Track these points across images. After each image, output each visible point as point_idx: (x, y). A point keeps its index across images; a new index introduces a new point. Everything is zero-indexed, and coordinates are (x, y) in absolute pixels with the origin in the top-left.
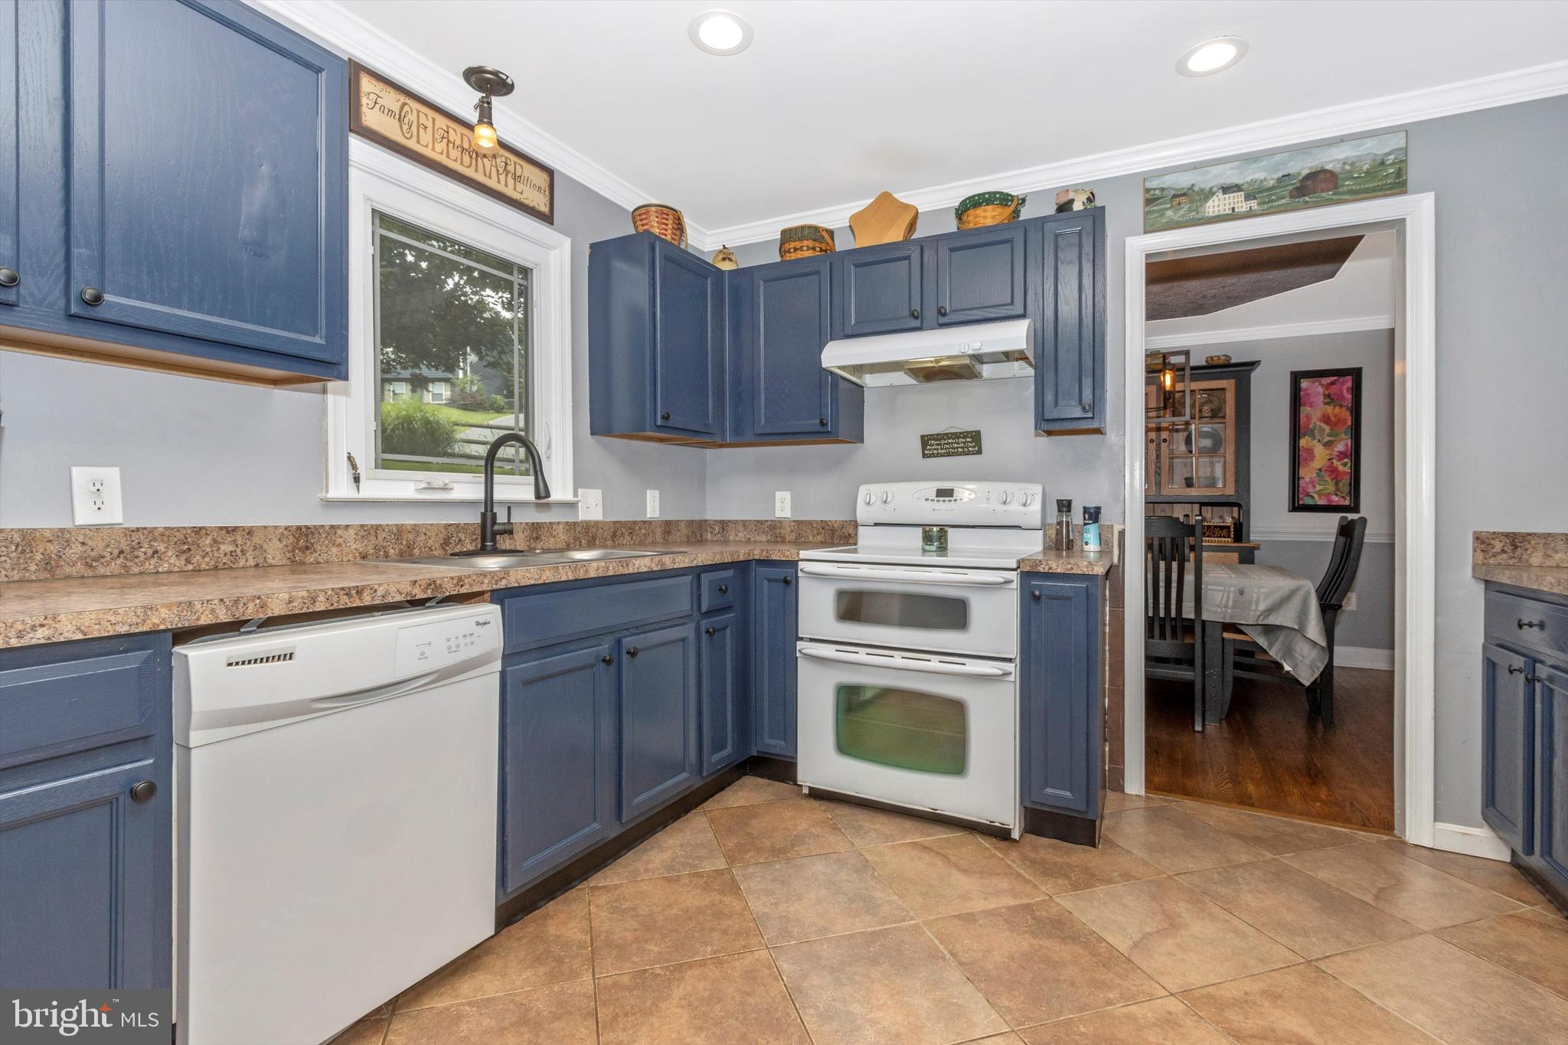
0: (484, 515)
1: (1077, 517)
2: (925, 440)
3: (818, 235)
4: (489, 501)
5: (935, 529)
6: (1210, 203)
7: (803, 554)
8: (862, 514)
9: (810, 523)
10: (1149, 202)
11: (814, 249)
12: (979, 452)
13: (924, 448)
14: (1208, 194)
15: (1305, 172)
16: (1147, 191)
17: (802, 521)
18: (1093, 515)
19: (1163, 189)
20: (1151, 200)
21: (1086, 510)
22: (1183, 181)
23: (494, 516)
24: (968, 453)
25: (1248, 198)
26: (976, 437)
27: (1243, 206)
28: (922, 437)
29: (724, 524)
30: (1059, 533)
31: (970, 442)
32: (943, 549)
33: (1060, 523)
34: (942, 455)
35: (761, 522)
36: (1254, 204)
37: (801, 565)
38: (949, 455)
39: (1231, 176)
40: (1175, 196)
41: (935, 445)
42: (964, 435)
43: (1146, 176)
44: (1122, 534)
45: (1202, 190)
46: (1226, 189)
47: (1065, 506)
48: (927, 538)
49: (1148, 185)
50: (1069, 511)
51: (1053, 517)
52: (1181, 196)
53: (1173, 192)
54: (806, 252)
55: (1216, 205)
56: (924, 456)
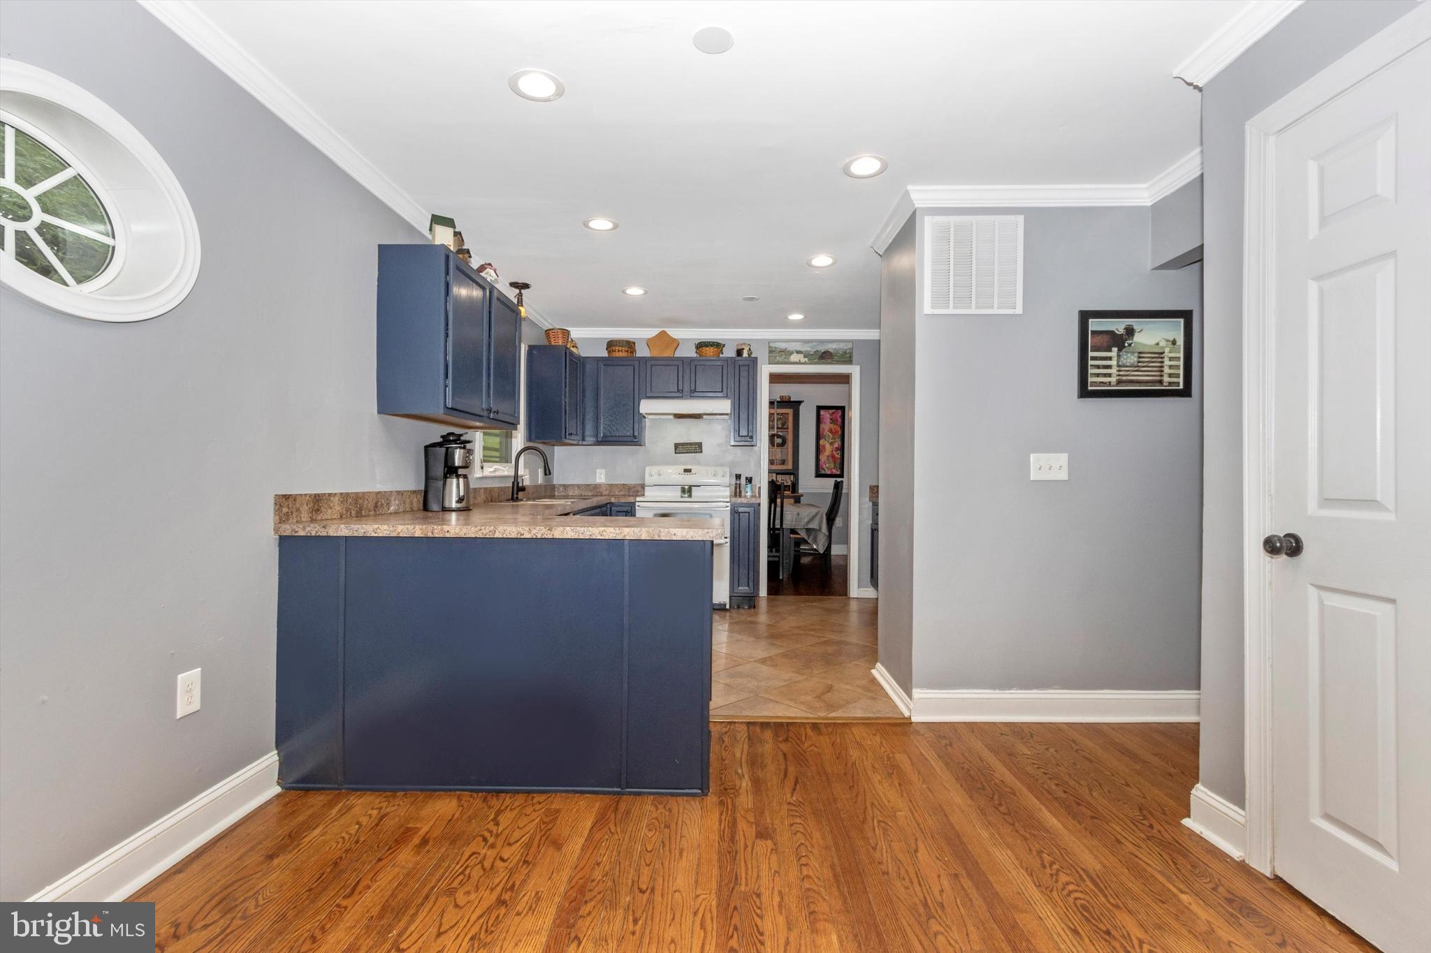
0: (513, 483)
1: (743, 481)
2: (677, 446)
3: (630, 345)
4: (516, 476)
5: (687, 487)
6: (792, 357)
7: (638, 499)
8: (648, 480)
9: (617, 485)
10: (771, 352)
11: (627, 351)
12: (701, 452)
13: (676, 449)
14: (791, 353)
15: (823, 351)
16: (770, 347)
17: (612, 484)
18: (749, 480)
19: (776, 348)
20: (771, 351)
21: (747, 478)
22: (783, 346)
23: (518, 483)
24: (697, 452)
25: (805, 357)
26: (700, 445)
27: (803, 360)
28: (675, 444)
29: (565, 486)
30: (736, 488)
31: (697, 448)
32: (690, 496)
33: (736, 484)
34: (684, 453)
35: (588, 485)
36: (806, 359)
37: (637, 504)
38: (687, 453)
39: (798, 347)
40: (780, 351)
41: (680, 448)
42: (695, 444)
43: (770, 342)
44: (760, 488)
45: (789, 351)
46: (798, 352)
47: (738, 477)
48: (683, 491)
49: (770, 345)
50: (740, 478)
51: (734, 481)
52: (783, 351)
53: (779, 350)
54: (621, 353)
55: (794, 358)
56: (676, 453)
